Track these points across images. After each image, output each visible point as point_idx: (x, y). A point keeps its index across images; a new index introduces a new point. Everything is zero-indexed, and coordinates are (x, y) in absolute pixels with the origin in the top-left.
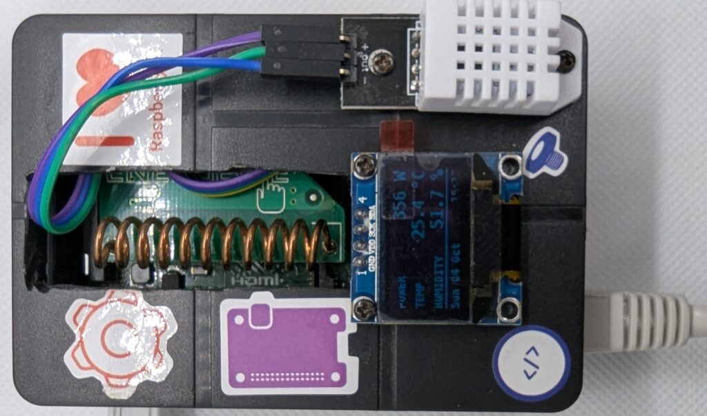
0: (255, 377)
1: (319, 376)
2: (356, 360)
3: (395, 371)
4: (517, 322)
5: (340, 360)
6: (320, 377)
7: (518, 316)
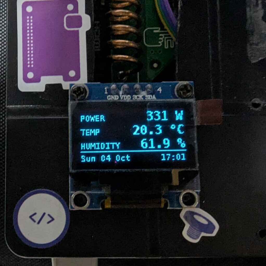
0: (30, 19)
1: (31, 63)
4: (72, 207)
5: (43, 78)
6: (30, 64)
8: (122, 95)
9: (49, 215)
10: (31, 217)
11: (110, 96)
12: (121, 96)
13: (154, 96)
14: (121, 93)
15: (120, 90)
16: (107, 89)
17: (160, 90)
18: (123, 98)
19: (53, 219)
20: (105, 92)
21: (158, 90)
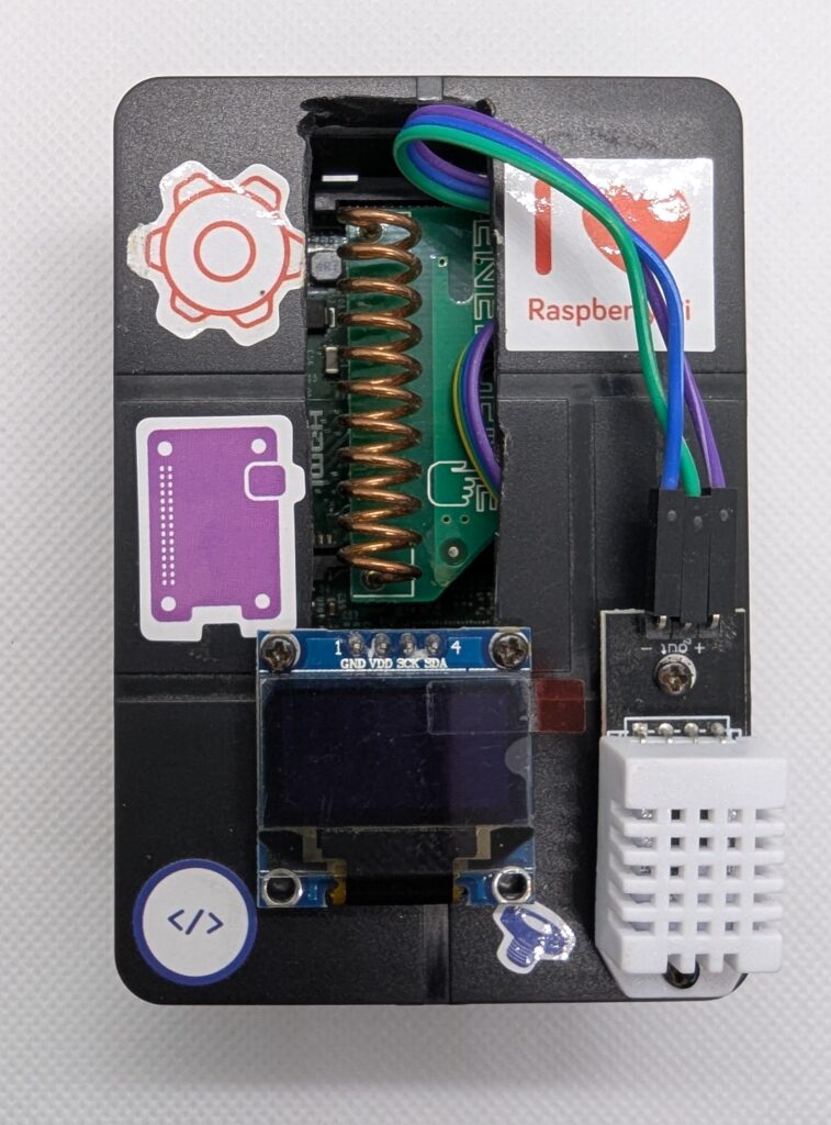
0: (166, 473)
1: (170, 577)
2: (197, 637)
3: (179, 700)
4: (262, 902)
5: (196, 611)
6: (168, 578)
7: (271, 903)
8: (374, 657)
9: (211, 915)
10: (171, 919)
11: (346, 660)
12: (370, 660)
13: (443, 659)
14: (371, 653)
15: (370, 647)
16: (341, 645)
17: (456, 646)
18: (376, 665)
19: (220, 924)
20: (336, 651)
21: (453, 647)
